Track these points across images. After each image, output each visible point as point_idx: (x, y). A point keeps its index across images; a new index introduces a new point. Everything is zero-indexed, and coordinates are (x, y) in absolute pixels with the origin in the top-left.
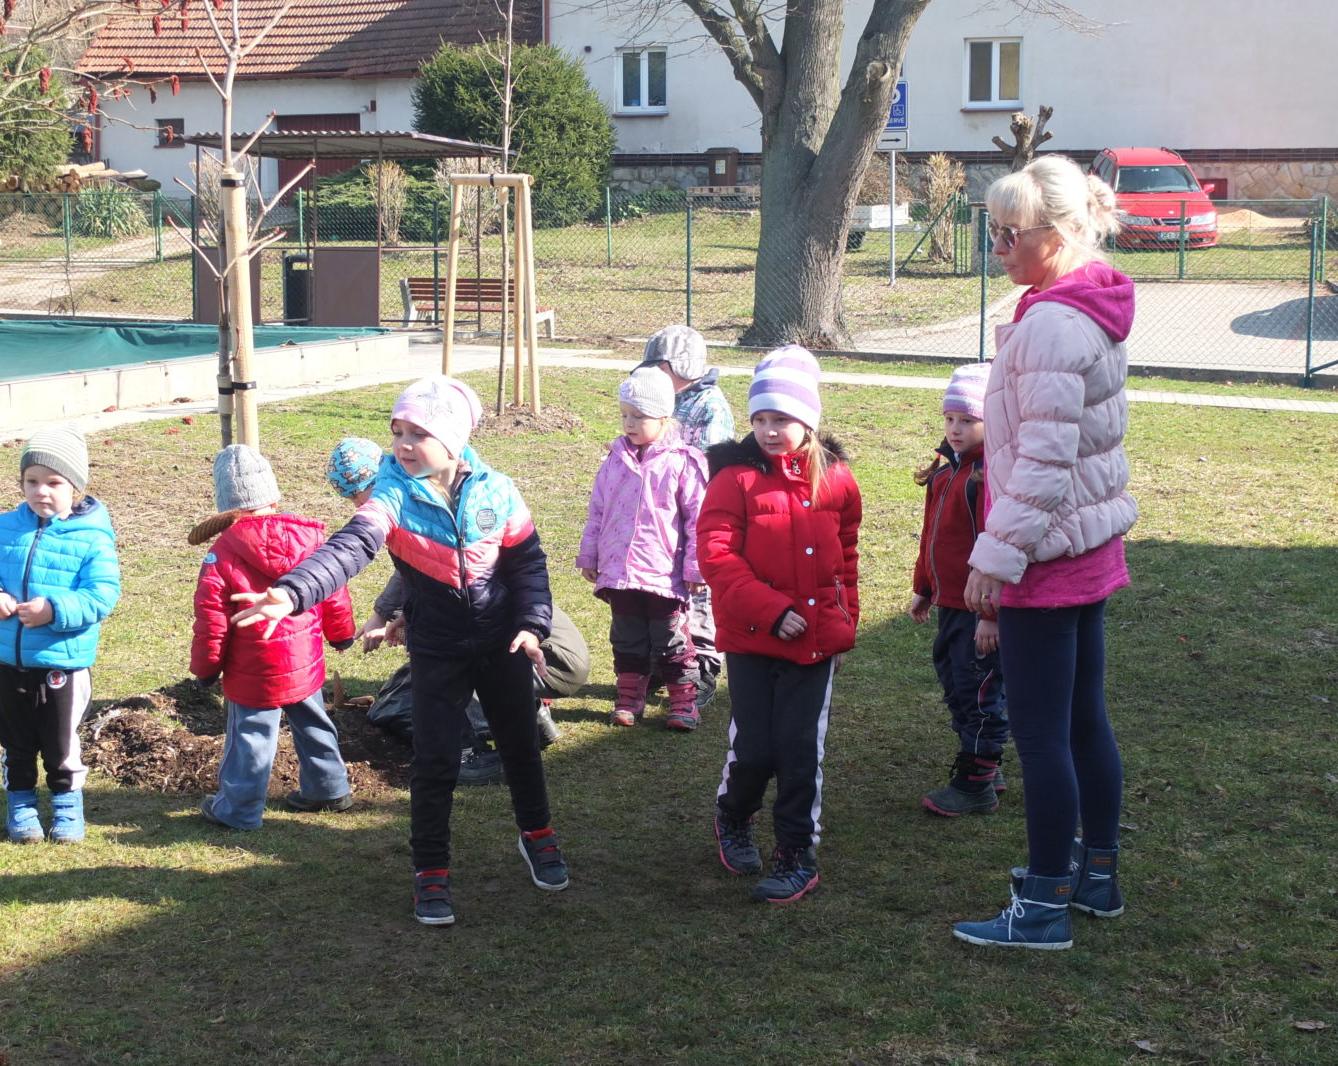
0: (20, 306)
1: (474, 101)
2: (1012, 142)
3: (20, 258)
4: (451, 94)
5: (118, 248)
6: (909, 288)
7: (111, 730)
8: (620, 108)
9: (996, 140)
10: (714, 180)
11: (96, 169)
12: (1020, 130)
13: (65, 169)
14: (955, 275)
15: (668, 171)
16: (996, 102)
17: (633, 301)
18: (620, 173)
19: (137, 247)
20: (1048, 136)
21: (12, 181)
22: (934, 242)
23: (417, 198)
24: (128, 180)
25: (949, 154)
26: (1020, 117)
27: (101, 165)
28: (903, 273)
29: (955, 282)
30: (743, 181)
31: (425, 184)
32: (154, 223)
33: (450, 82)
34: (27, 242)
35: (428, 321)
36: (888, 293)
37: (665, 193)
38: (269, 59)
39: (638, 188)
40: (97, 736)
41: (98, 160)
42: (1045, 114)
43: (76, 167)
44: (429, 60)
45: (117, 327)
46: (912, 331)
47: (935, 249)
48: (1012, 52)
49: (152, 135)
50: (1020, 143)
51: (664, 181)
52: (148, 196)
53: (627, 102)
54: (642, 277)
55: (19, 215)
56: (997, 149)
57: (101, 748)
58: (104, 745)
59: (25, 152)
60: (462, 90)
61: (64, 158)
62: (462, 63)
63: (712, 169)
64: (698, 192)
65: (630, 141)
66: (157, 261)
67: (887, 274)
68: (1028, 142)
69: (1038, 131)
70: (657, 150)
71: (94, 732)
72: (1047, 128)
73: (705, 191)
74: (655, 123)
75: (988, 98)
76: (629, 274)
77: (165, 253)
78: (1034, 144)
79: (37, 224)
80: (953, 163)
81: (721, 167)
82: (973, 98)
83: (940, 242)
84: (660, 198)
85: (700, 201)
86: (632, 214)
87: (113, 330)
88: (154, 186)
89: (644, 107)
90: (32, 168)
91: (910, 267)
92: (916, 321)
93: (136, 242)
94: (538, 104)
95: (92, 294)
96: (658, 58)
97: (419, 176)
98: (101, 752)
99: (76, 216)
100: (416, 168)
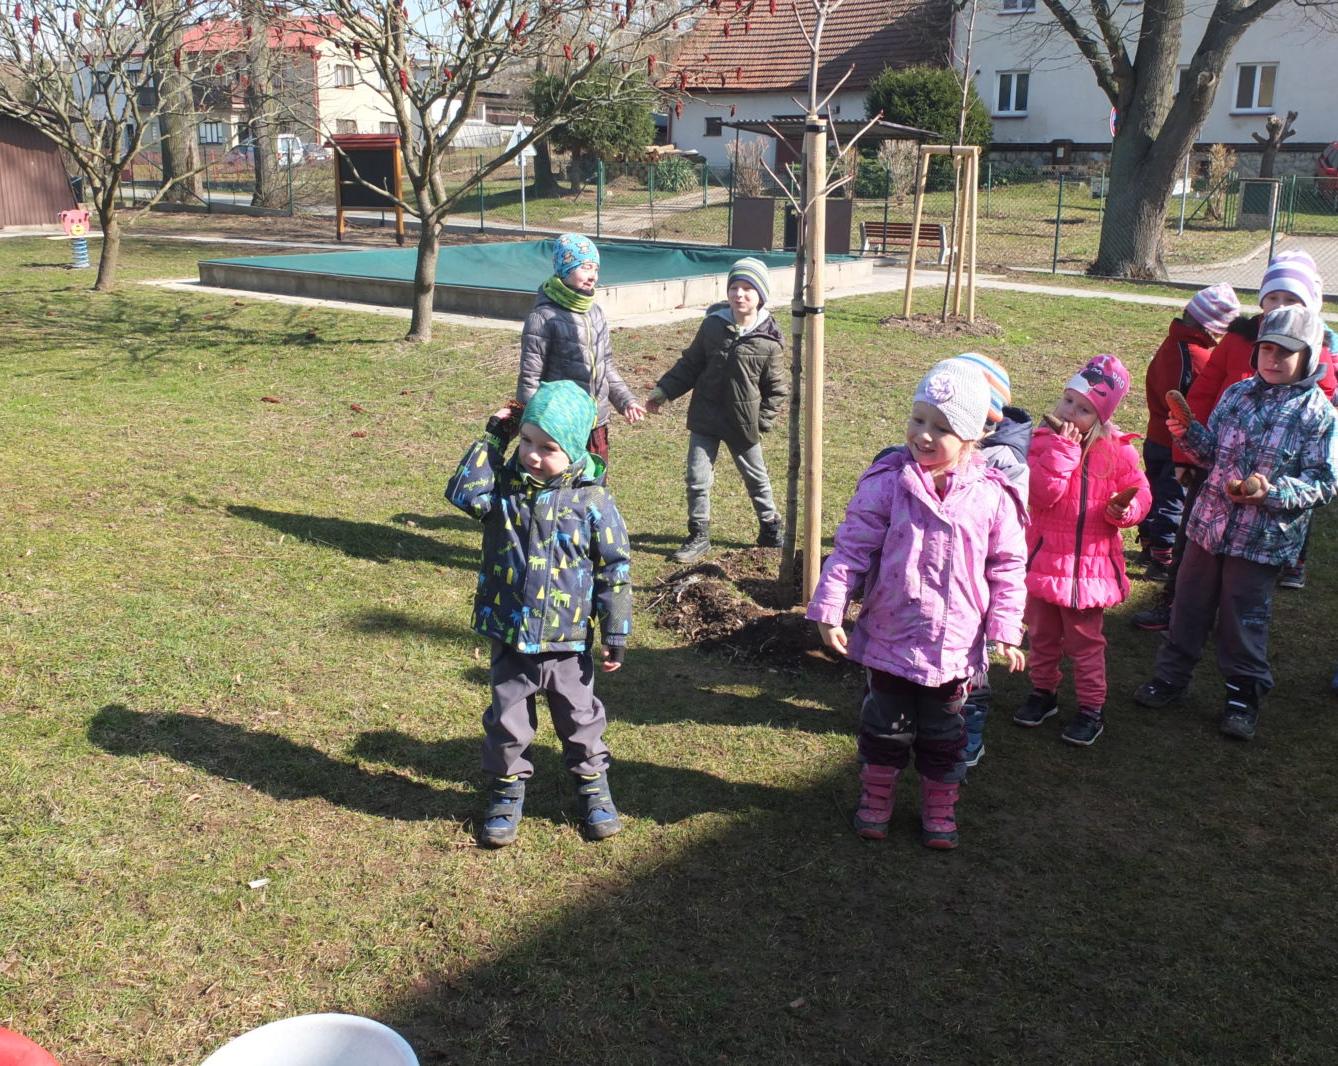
0: (622, 234)
1: (904, 106)
2: (1266, 135)
3: (623, 204)
4: (889, 101)
5: (680, 199)
6: (1191, 237)
7: (690, 594)
8: (996, 111)
9: (1255, 135)
10: (1056, 161)
11: (669, 148)
12: (1273, 128)
13: (651, 149)
14: (1224, 229)
15: (1024, 155)
16: (1255, 108)
17: (1003, 241)
18: (993, 155)
19: (691, 198)
20: (1293, 132)
21: (620, 156)
22: (1210, 206)
23: (865, 170)
24: (687, 156)
25: (1225, 145)
26: (1274, 119)
27: (672, 146)
28: (1188, 227)
29: (1225, 235)
30: (1074, 162)
31: (870, 160)
32: (702, 183)
33: (889, 93)
34: (627, 194)
35: (876, 251)
36: (1178, 241)
37: (1023, 169)
38: (775, 79)
39: (1005, 166)
40: (678, 600)
41: (669, 143)
42: (1292, 116)
43: (657, 147)
44: (876, 79)
45: (683, 249)
46: (1197, 268)
47: (1210, 211)
48: (1270, 73)
49: (703, 127)
50: (1272, 137)
51: (1022, 161)
52: (699, 166)
53: (1001, 109)
54: (1010, 225)
55: (623, 177)
56: (1255, 141)
57: (682, 612)
58: (685, 608)
59: (628, 137)
60: (896, 98)
61: (651, 141)
62: (897, 80)
63: (1055, 153)
64: (1045, 169)
65: (1003, 134)
66: (703, 207)
67: (1178, 227)
68: (1278, 137)
69: (1286, 128)
70: (1018, 140)
71: (676, 594)
72: (1293, 126)
73: (1050, 168)
74: (1019, 123)
75: (1250, 106)
76: (1001, 222)
77: (709, 202)
78: (1282, 138)
79: (634, 183)
80: (1228, 151)
81: (1060, 153)
82: (1239, 105)
83: (1214, 206)
84: (1020, 173)
85: (1047, 175)
86: (1001, 183)
87: (680, 252)
88: (703, 160)
89: (1012, 111)
90: (631, 147)
91: (1192, 223)
92: (1200, 261)
93: (692, 195)
94: (945, 108)
95: (663, 227)
96: (1024, 79)
97: (866, 155)
98: (681, 616)
99: (656, 177)
100: (864, 150)
